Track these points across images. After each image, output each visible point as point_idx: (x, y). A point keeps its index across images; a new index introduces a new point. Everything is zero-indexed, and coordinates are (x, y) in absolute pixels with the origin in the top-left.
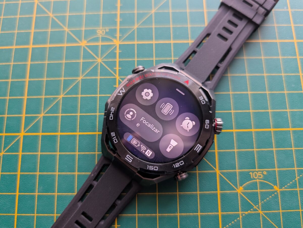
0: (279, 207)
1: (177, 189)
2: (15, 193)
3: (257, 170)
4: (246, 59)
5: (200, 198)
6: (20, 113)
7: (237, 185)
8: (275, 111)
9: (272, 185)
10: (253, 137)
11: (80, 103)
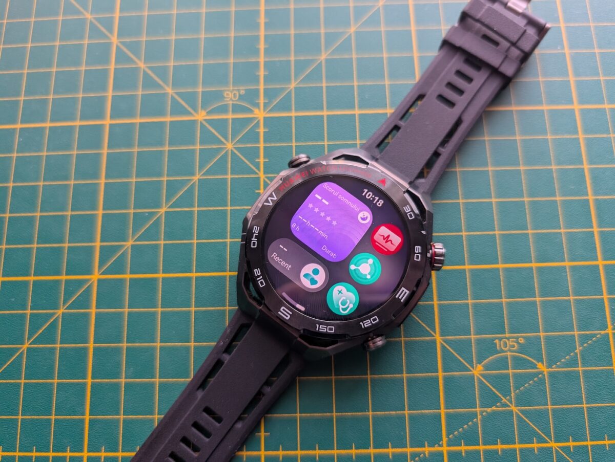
0: (547, 399)
1: (367, 370)
2: (85, 380)
3: (507, 335)
4: (489, 140)
5: (408, 386)
6: (92, 239)
7: (473, 362)
8: (539, 231)
9: (534, 361)
10: (501, 277)
11: (196, 222)
